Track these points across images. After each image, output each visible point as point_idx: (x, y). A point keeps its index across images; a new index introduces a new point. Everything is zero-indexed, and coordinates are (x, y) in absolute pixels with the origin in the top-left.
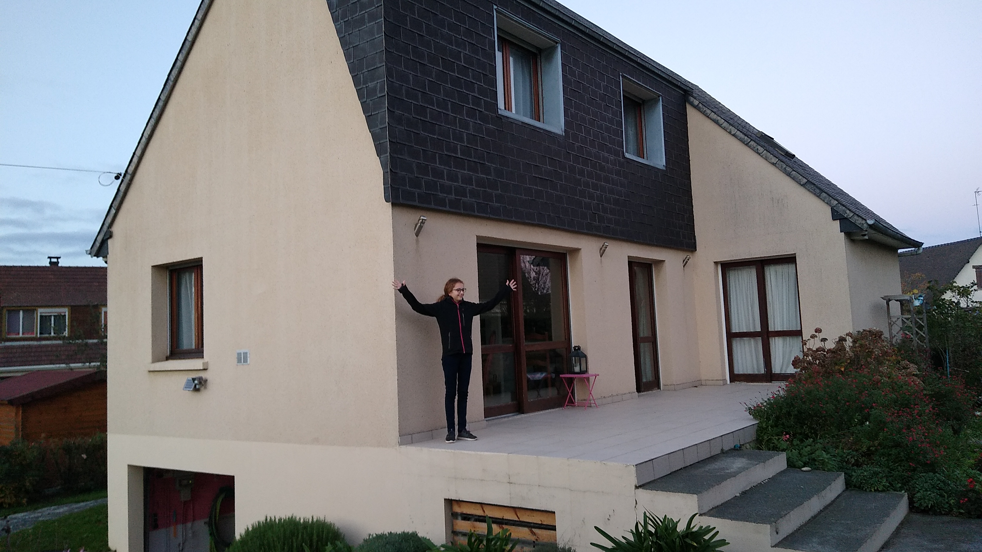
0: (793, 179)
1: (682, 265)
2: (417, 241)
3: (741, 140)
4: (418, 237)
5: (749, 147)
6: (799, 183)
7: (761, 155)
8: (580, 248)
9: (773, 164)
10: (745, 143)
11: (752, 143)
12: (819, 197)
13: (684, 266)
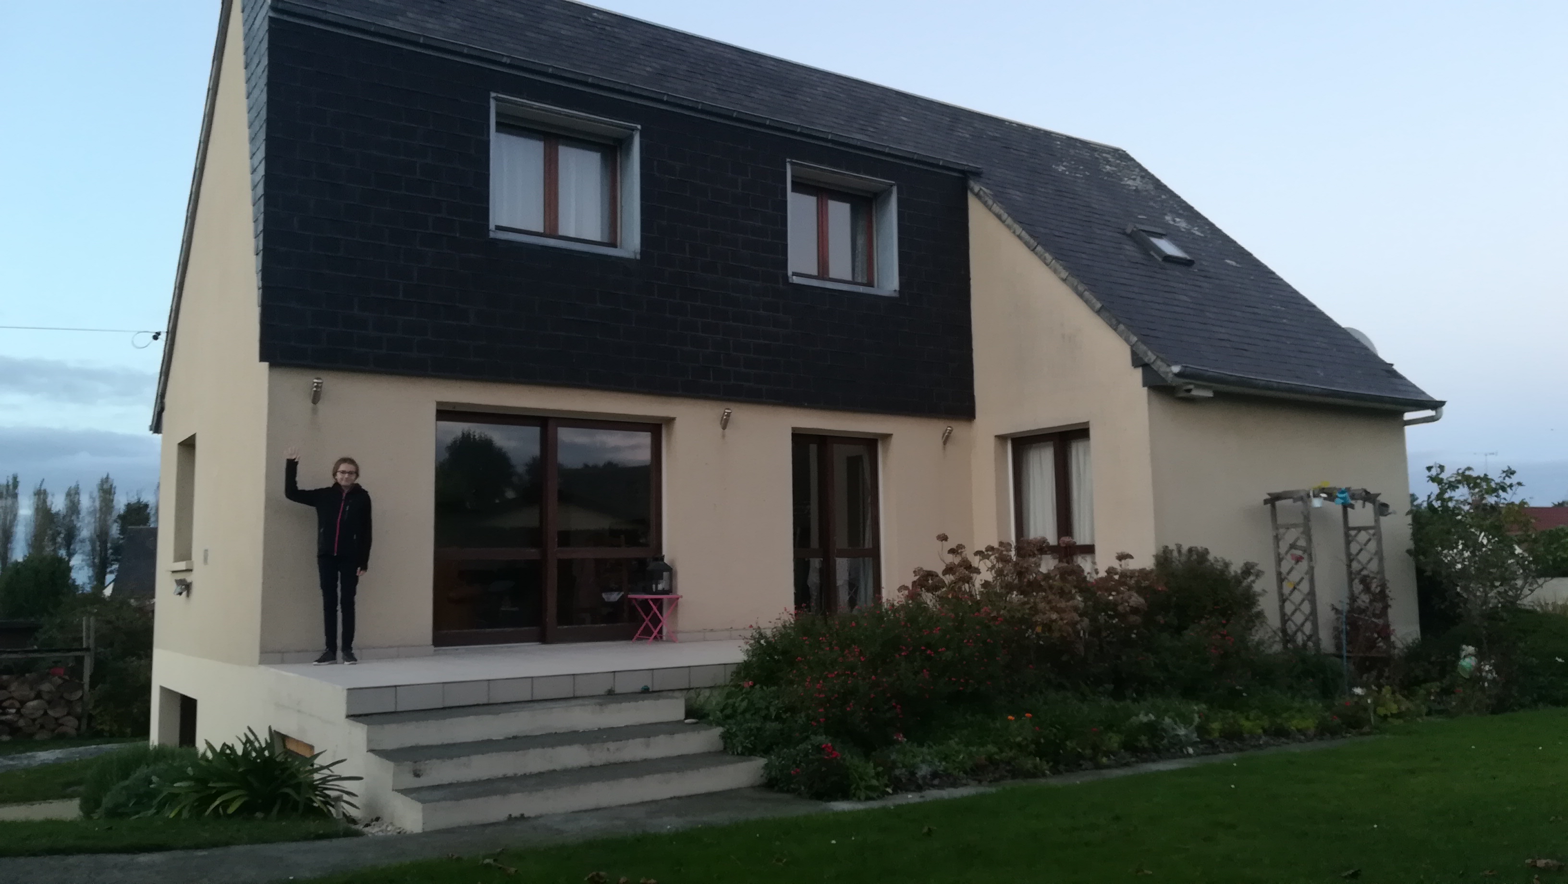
0: (1087, 302)
1: (940, 441)
2: (315, 411)
3: (1026, 244)
4: (320, 405)
5: (1036, 254)
6: (1092, 307)
7: (1050, 266)
8: (672, 416)
9: (1064, 280)
10: (1032, 248)
11: (1039, 248)
12: (1115, 330)
13: (945, 443)
